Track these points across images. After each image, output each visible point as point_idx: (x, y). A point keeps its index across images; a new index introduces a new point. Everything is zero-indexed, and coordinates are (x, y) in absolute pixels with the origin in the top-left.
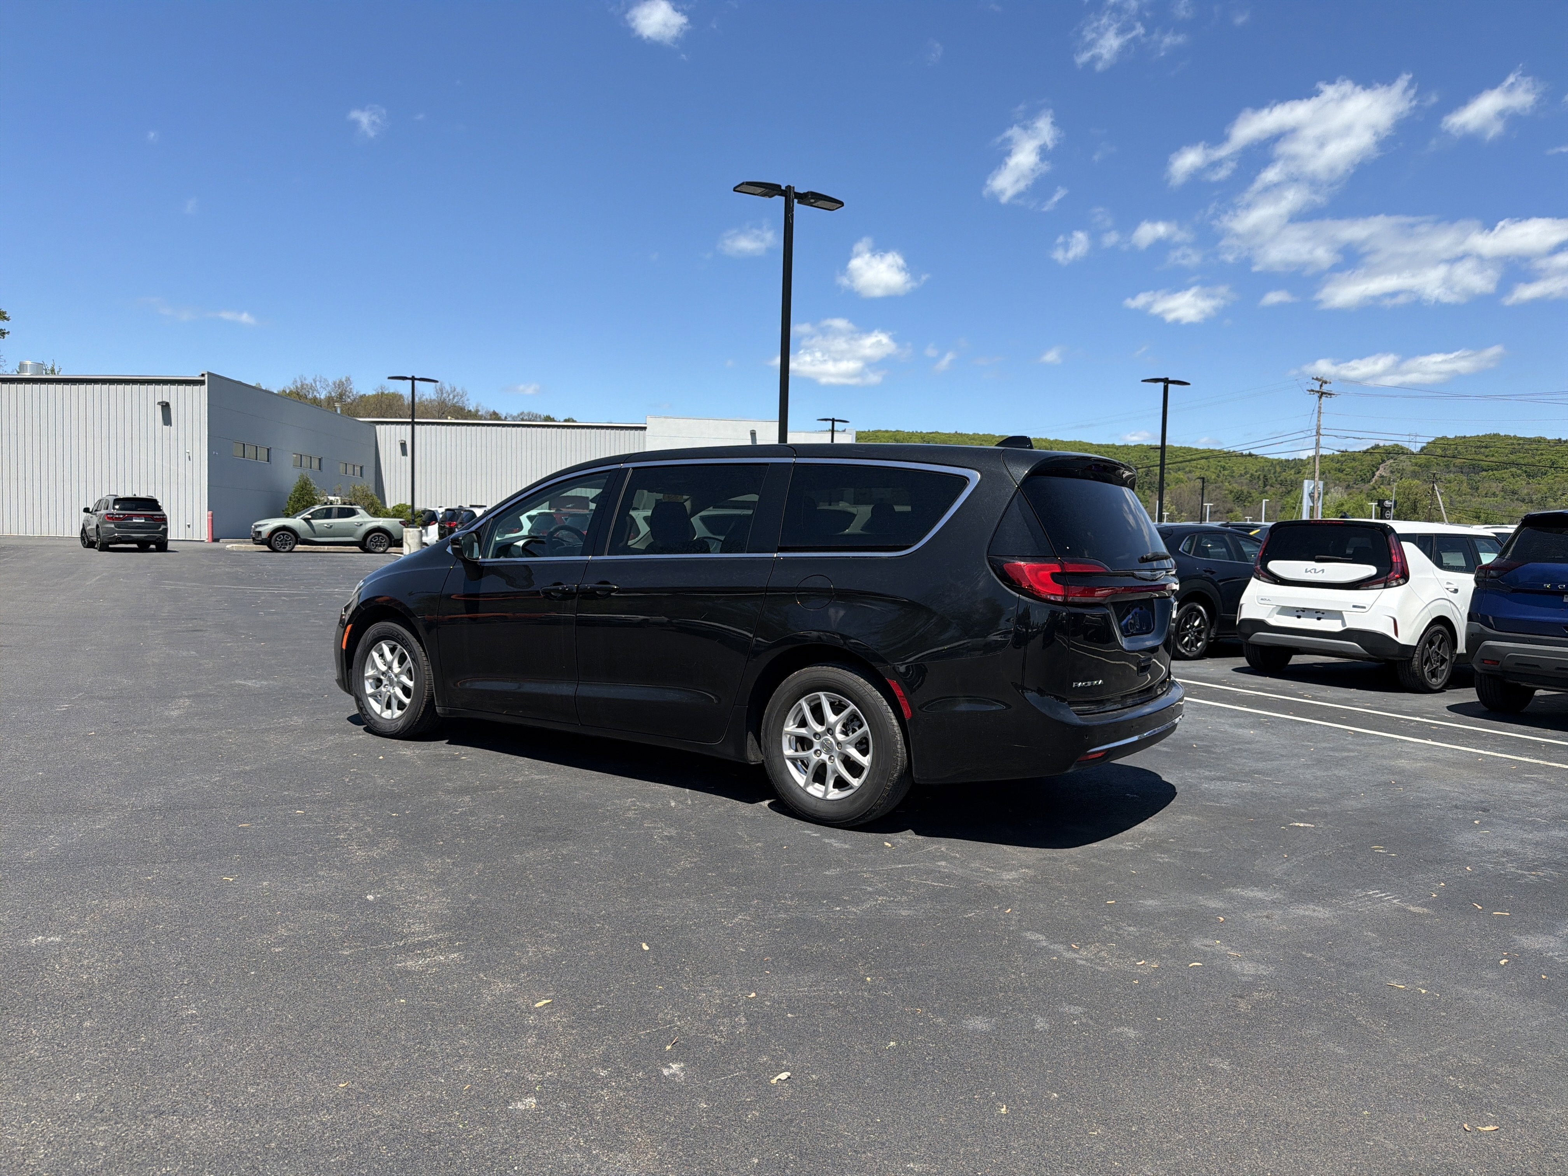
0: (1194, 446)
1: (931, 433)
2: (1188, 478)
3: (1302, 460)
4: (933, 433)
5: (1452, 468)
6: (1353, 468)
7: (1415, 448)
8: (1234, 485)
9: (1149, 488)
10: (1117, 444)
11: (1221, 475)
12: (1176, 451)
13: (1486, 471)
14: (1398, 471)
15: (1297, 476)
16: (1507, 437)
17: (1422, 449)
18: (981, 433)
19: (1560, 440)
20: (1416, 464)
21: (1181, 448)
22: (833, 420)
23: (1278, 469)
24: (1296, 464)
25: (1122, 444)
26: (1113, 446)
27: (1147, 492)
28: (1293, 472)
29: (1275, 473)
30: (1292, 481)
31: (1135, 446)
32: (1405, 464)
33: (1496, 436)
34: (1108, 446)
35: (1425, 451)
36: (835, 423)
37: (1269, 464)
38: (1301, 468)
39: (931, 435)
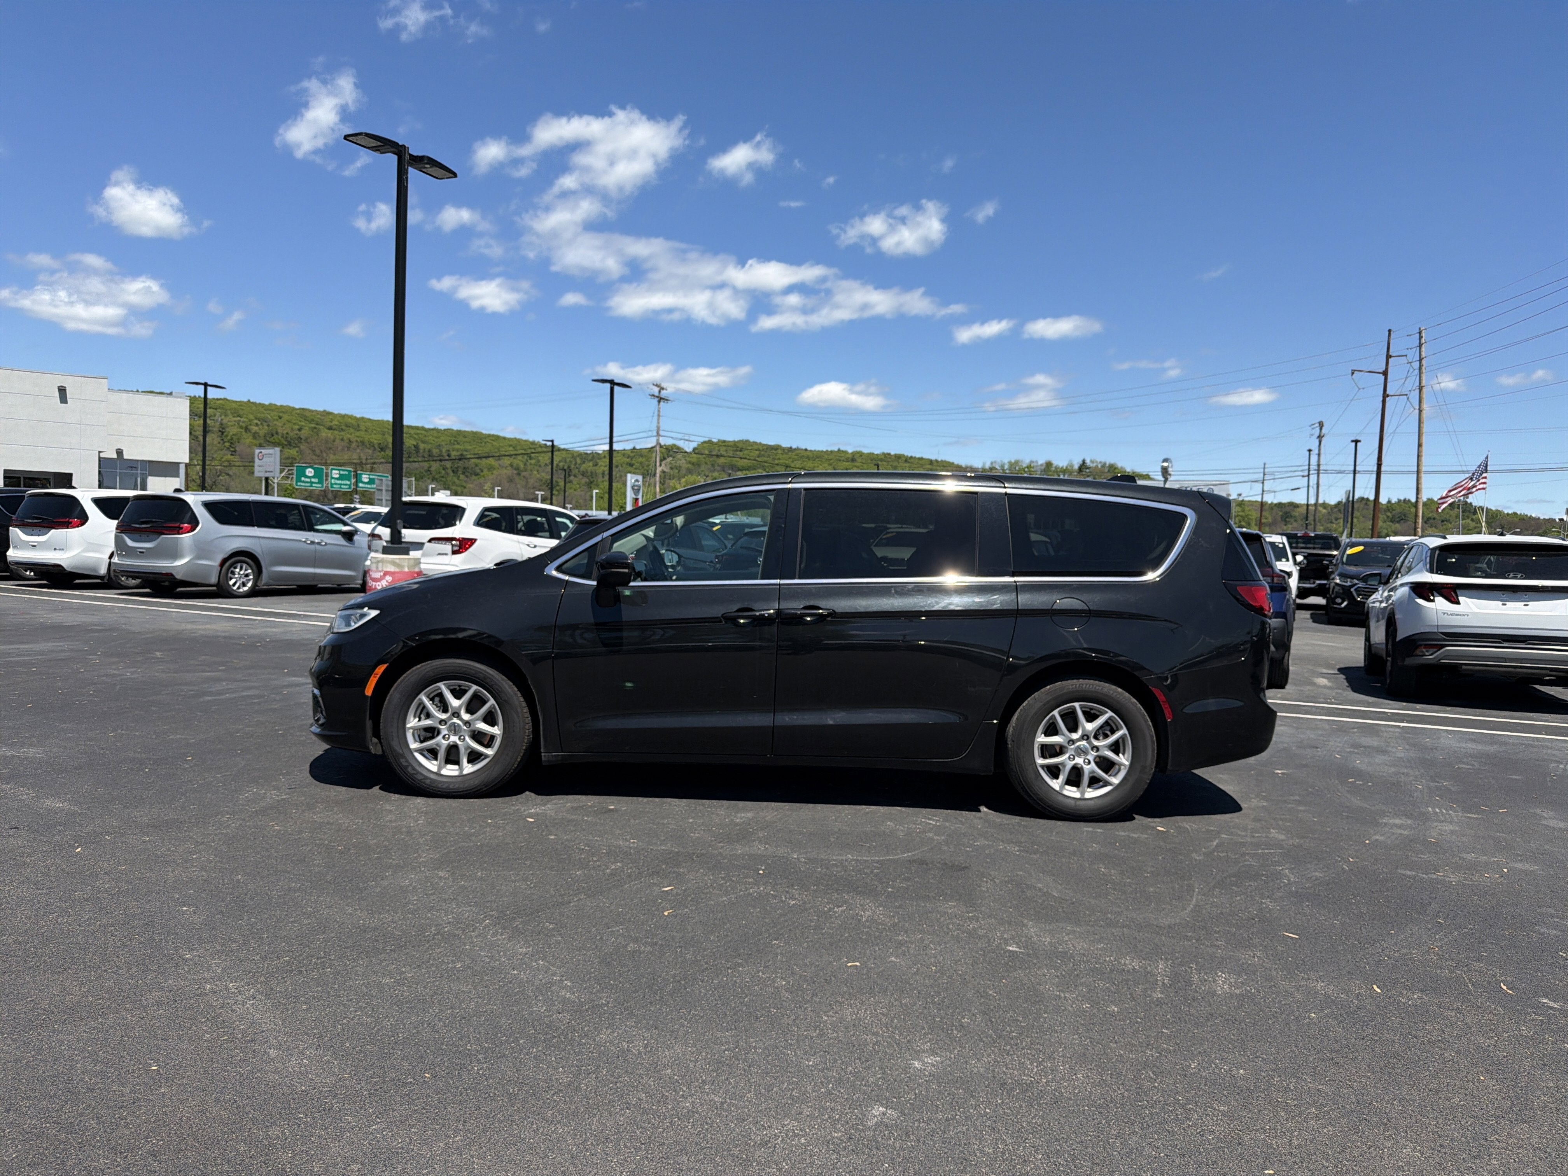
0: (502, 434)
1: (218, 399)
2: (500, 465)
3: (598, 454)
4: (220, 399)
5: (716, 467)
6: (641, 463)
7: (689, 447)
8: (543, 474)
9: (463, 473)
10: (427, 426)
11: (528, 464)
12: (485, 438)
13: (741, 470)
14: (676, 467)
15: (595, 468)
16: (755, 443)
17: (694, 449)
18: (279, 404)
19: (791, 448)
20: (690, 462)
21: (489, 435)
22: (206, 385)
23: (579, 461)
24: (593, 457)
25: (432, 427)
26: (423, 428)
27: (462, 477)
28: (591, 464)
29: (576, 464)
30: (592, 473)
31: (445, 430)
32: (681, 462)
33: (747, 441)
34: (417, 428)
35: (696, 451)
36: (209, 388)
37: (571, 456)
38: (598, 461)
39: (218, 402)
